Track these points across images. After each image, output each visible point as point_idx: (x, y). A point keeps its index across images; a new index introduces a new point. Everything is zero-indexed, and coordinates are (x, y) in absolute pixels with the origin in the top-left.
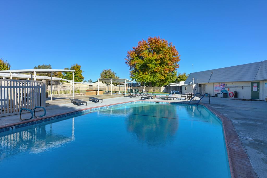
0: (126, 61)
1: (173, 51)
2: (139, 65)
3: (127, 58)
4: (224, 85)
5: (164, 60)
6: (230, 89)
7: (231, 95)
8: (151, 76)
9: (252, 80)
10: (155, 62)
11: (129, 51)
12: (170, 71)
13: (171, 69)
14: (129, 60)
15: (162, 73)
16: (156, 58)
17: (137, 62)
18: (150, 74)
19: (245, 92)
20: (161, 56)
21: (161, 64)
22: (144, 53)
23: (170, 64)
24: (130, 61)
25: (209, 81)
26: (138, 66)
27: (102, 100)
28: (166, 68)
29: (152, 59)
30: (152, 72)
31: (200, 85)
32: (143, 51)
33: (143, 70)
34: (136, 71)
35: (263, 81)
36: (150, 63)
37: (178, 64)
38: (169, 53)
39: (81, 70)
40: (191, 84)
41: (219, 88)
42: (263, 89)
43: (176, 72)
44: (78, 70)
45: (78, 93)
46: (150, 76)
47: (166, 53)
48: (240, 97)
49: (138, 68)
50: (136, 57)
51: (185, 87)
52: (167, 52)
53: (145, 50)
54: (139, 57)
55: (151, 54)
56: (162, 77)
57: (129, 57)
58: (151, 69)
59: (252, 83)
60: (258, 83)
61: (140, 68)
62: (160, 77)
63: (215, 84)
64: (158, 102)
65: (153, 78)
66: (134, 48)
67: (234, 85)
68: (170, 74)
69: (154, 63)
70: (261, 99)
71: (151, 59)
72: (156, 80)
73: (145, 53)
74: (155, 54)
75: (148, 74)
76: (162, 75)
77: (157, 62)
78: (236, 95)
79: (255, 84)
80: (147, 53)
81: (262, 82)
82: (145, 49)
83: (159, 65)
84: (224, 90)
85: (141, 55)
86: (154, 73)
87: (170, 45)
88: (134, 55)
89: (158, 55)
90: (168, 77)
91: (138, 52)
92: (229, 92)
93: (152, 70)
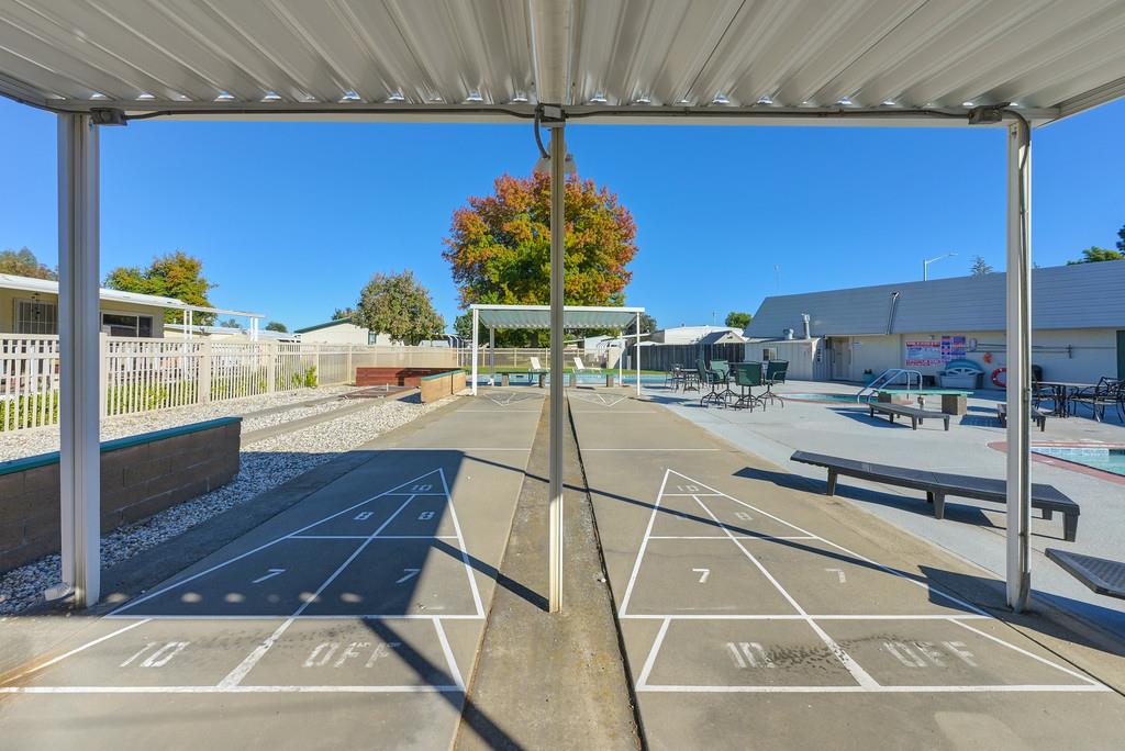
0: (445, 248)
1: (624, 227)
2: (501, 268)
3: (449, 235)
4: (961, 340)
5: (598, 252)
10: (566, 257)
11: (457, 209)
14: (457, 245)
16: (575, 241)
17: (492, 255)
20: (587, 237)
21: (582, 267)
22: (519, 221)
23: (614, 269)
24: (465, 246)
25: (891, 328)
26: (497, 268)
28: (604, 282)
31: (828, 343)
32: (516, 213)
33: (516, 285)
34: (483, 288)
39: (202, 282)
40: (790, 336)
41: (933, 353)
44: (187, 278)
47: (606, 229)
49: (495, 279)
50: (486, 233)
51: (765, 350)
61: (503, 278)
66: (473, 203)
73: (522, 223)
75: (536, 300)
76: (586, 304)
77: (571, 259)
80: (530, 224)
82: (522, 208)
83: (576, 270)
84: (966, 360)
85: (506, 227)
87: (611, 202)
88: (479, 227)
89: (576, 234)
91: (496, 217)
92: (990, 368)
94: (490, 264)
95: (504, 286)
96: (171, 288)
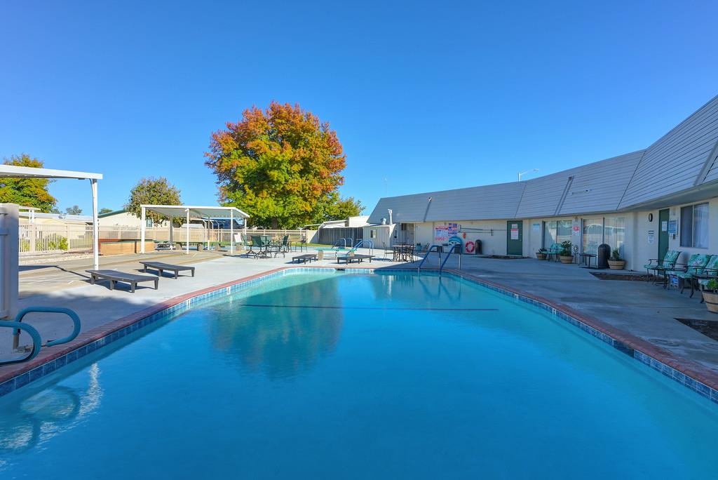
0: (207, 159)
1: (330, 143)
2: (246, 173)
3: (209, 151)
4: (455, 225)
5: (310, 163)
6: (468, 235)
7: (470, 247)
8: (278, 201)
9: (512, 217)
10: (289, 166)
11: (215, 131)
12: (324, 192)
13: (326, 186)
14: (215, 157)
15: (304, 195)
16: (292, 156)
17: (239, 164)
18: (276, 196)
19: (496, 243)
20: (302, 152)
21: (302, 173)
22: (259, 141)
23: (325, 175)
24: (221, 158)
25: (425, 219)
26: (243, 173)
27: (193, 269)
28: (317, 184)
29: (280, 160)
30: (281, 193)
31: (403, 227)
32: (257, 135)
33: (254, 185)
34: (235, 187)
35: (530, 219)
36: (275, 169)
37: (341, 174)
38: (324, 147)
40: (384, 223)
41: (445, 233)
42: (529, 235)
43: (337, 194)
45: (61, 248)
46: (276, 202)
47: (316, 147)
48: (488, 251)
49: (241, 181)
50: (237, 149)
51: (372, 232)
52: (317, 144)
53: (263, 134)
54: (245, 152)
55: (278, 146)
56: (305, 205)
57: (216, 148)
58: (277, 185)
59: (510, 222)
60: (520, 222)
61: (247, 179)
62: (300, 205)
63: (437, 225)
64: (342, 270)
65: (284, 207)
66: (229, 126)
67: (475, 226)
68: (324, 198)
69: (284, 168)
70: (525, 254)
71: (277, 158)
72: (290, 214)
73: (262, 142)
74: (289, 146)
75: (271, 196)
76: (305, 200)
77: (292, 168)
78: (479, 246)
79: (515, 226)
80: (268, 143)
81: (527, 221)
82: (261, 132)
83: (297, 175)
84: (456, 237)
85: (250, 145)
86: (285, 193)
87: (325, 127)
88: (232, 145)
89: (294, 150)
90: (319, 204)
91: (242, 138)
92: (465, 241)
93: (279, 187)
94: (239, 170)
95: (246, 186)
96: (18, 183)
